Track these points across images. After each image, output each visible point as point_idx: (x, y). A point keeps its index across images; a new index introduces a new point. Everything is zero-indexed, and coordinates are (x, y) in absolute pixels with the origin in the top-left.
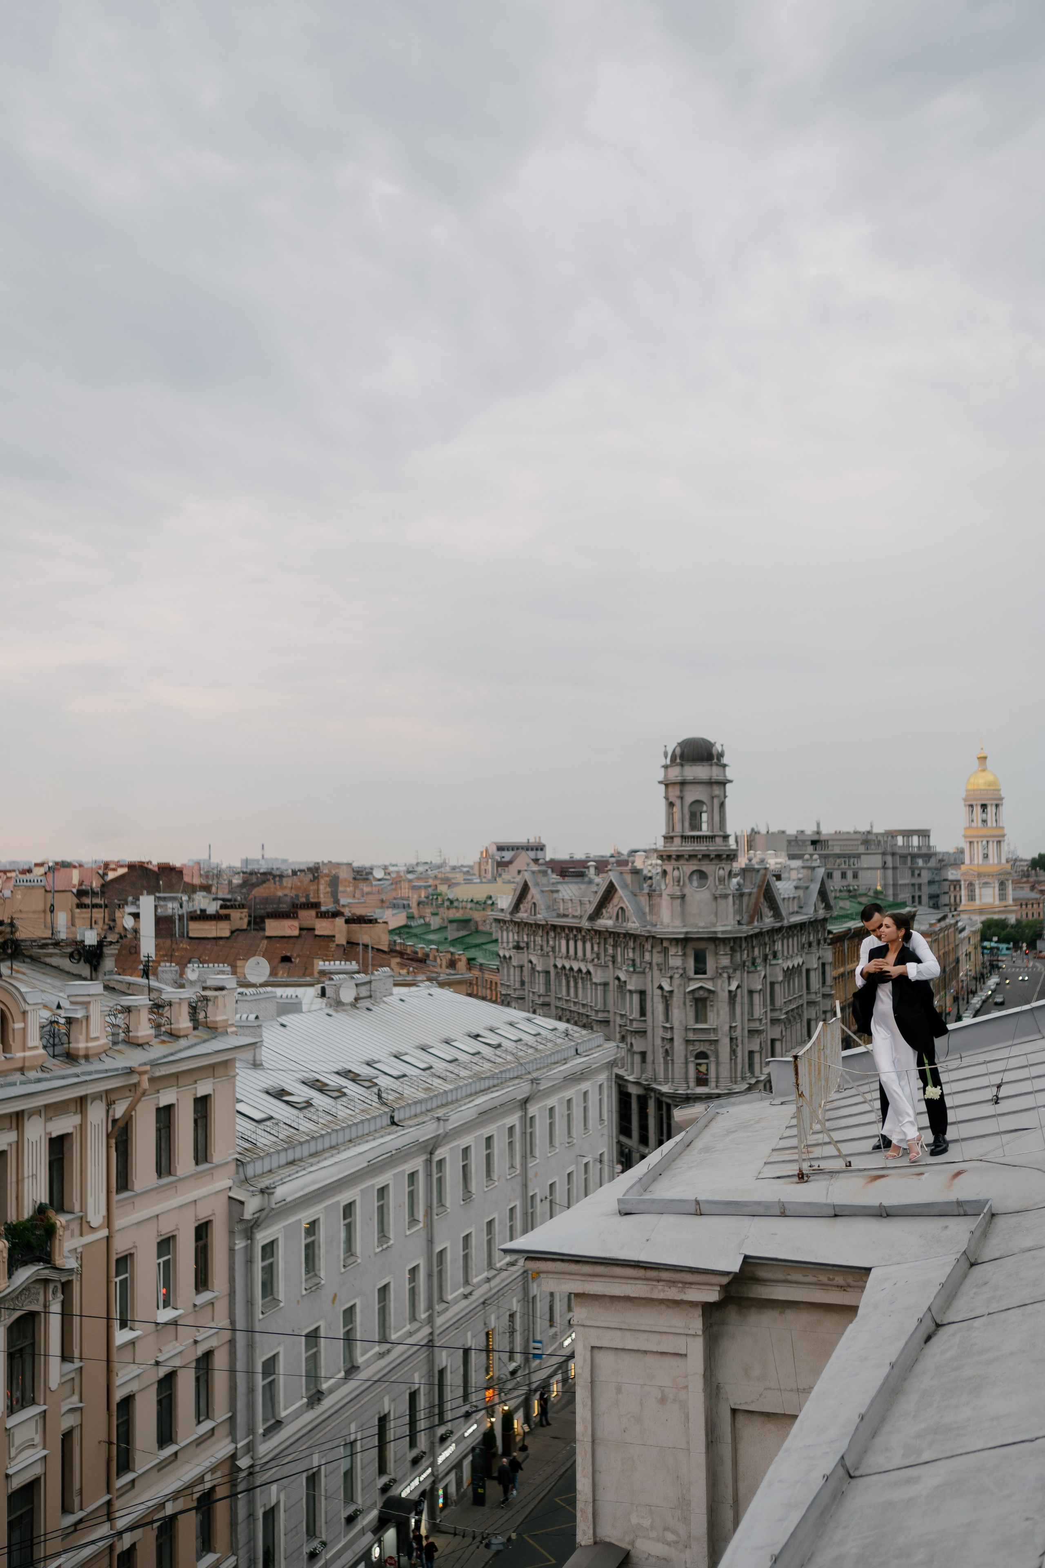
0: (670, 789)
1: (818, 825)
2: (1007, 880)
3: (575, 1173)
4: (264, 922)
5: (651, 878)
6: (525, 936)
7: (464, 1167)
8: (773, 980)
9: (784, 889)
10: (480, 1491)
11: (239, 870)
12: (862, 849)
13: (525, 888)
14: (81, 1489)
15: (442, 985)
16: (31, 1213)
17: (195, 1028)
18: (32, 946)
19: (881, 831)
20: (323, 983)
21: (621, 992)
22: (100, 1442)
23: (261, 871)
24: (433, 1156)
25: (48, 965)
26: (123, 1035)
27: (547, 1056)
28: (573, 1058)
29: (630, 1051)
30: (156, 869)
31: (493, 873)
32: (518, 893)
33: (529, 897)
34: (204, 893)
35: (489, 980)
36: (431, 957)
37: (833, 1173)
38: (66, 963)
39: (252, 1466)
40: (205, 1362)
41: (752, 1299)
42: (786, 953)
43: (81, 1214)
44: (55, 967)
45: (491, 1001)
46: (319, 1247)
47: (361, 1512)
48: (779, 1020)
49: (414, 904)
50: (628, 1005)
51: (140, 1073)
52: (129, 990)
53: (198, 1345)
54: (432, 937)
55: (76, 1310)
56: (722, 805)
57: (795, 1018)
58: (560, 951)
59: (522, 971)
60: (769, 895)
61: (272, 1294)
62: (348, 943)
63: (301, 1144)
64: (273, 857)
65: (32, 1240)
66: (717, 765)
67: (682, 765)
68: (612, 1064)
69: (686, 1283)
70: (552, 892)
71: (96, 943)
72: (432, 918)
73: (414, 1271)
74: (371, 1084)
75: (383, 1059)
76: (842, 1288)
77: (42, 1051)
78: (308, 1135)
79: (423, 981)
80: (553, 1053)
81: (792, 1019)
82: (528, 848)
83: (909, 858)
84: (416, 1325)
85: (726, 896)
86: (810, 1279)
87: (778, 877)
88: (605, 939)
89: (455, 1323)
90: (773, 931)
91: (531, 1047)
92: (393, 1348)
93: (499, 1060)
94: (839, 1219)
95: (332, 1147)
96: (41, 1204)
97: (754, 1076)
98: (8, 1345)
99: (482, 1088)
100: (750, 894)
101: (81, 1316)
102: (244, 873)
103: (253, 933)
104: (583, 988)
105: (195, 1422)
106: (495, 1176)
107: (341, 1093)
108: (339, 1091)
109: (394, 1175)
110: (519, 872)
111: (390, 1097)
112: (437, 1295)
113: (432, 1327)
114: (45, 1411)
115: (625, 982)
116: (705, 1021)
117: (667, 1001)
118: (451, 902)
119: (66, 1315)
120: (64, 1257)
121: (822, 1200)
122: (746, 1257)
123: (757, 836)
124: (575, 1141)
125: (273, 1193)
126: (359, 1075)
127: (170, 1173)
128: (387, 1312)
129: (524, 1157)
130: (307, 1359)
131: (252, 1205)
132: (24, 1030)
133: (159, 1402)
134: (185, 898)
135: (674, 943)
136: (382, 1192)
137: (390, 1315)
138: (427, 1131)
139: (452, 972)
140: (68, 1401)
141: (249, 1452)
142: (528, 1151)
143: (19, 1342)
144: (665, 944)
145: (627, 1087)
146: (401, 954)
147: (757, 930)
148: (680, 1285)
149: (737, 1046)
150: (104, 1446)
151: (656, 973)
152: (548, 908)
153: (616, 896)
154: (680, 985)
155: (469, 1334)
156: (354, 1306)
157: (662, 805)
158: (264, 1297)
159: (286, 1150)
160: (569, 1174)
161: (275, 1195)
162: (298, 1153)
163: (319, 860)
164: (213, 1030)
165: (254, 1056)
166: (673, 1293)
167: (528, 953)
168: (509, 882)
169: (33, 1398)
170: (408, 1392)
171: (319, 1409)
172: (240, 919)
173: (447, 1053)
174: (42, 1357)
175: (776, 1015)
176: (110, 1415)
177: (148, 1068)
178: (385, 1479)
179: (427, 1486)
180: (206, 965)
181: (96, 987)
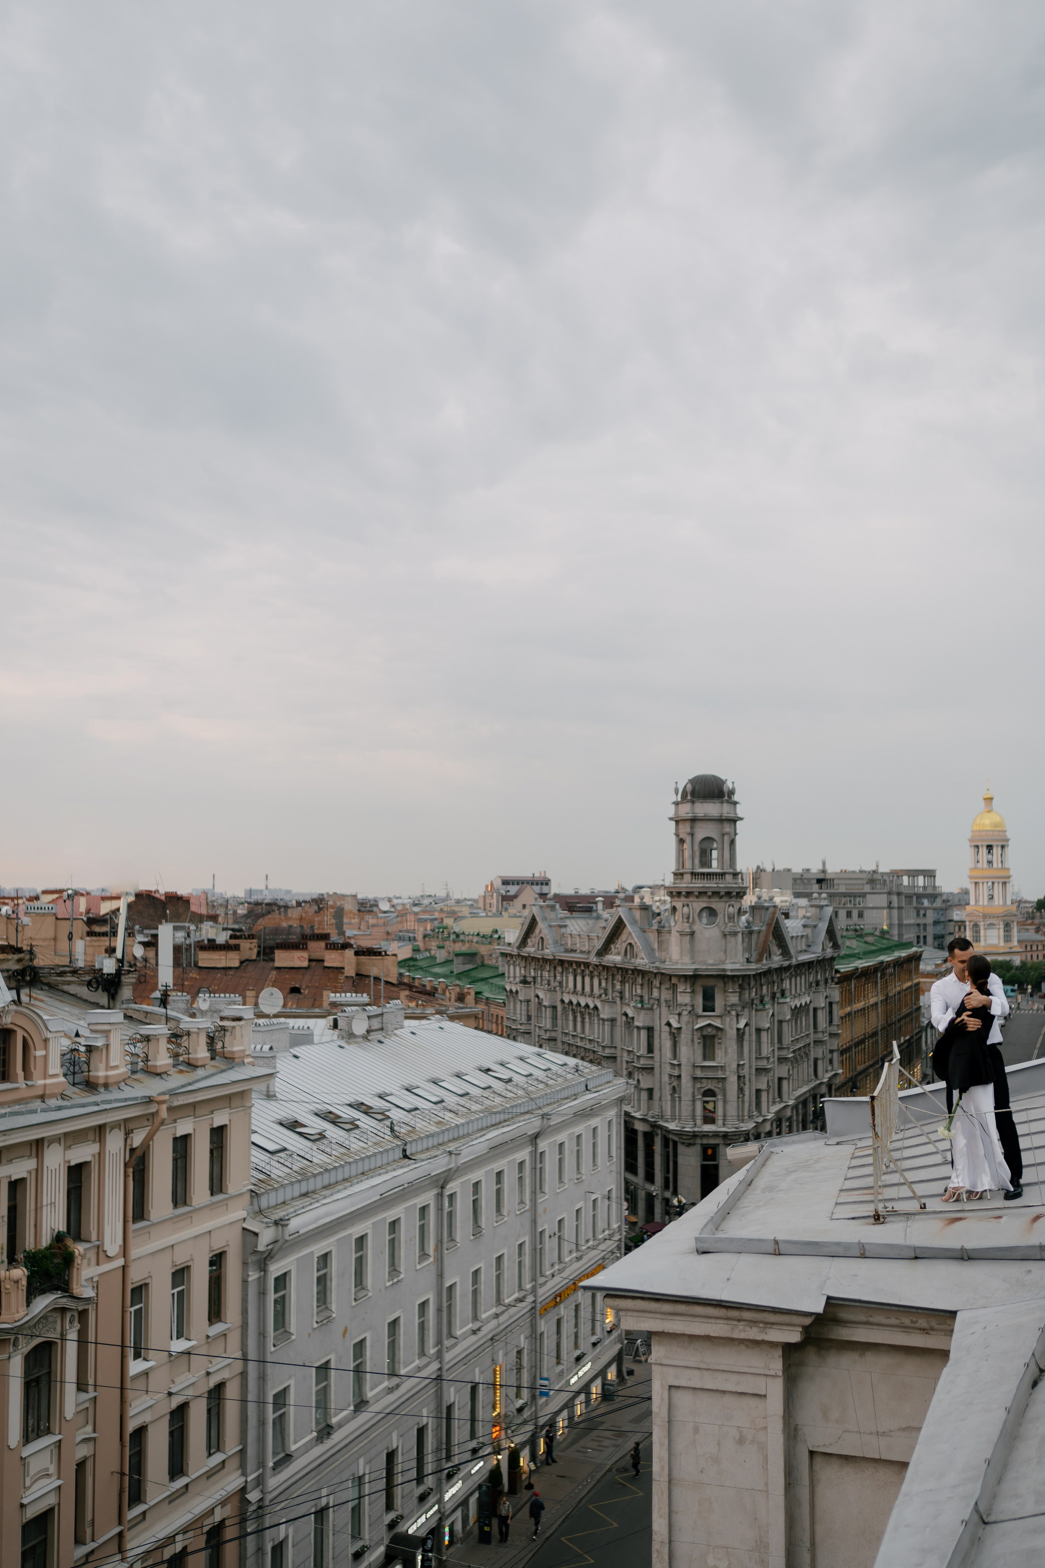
0: (681, 826)
1: (824, 864)
2: (1013, 922)
3: (583, 1209)
4: (274, 953)
5: (659, 914)
6: (532, 971)
7: (475, 1201)
8: (781, 1018)
9: (792, 927)
10: (486, 1529)
11: (243, 900)
12: (867, 888)
13: (533, 923)
14: (93, 1520)
15: (452, 1018)
16: (49, 1242)
17: (213, 1058)
18: (50, 973)
19: (887, 870)
20: (335, 1014)
21: (629, 1028)
22: (112, 1473)
23: (266, 901)
24: (445, 1190)
25: (66, 992)
26: (142, 1064)
27: (557, 1091)
28: (582, 1094)
29: (637, 1087)
30: (163, 898)
31: (498, 907)
32: (525, 927)
33: (537, 931)
34: (211, 923)
35: (495, 1014)
36: (440, 991)
37: (908, 1215)
38: (84, 992)
39: (261, 1500)
40: (217, 1393)
41: (832, 1340)
42: (793, 992)
43: (98, 1243)
44: (73, 995)
45: (496, 1034)
46: (331, 1280)
47: (368, 1548)
48: (786, 1059)
49: (420, 937)
50: (635, 1041)
51: (159, 1103)
52: (146, 1019)
53: (211, 1376)
54: (437, 970)
55: (91, 1338)
56: (732, 842)
57: (802, 1057)
58: (567, 986)
59: (528, 1006)
60: (778, 934)
61: (284, 1326)
62: (357, 975)
63: (315, 1175)
64: (277, 888)
65: (51, 1269)
66: (728, 802)
67: (693, 802)
68: (621, 1100)
69: (768, 1323)
70: (560, 926)
71: (114, 972)
72: (438, 951)
73: (423, 1305)
74: (383, 1116)
75: (394, 1092)
76: (924, 1331)
77: (62, 1079)
78: (321, 1167)
79: (432, 1014)
80: (564, 1089)
81: (799, 1058)
82: (533, 882)
83: (915, 898)
84: (425, 1360)
85: (735, 934)
86: (893, 1321)
87: (787, 916)
88: (613, 975)
89: (463, 1359)
90: (781, 970)
91: (542, 1082)
92: (402, 1383)
93: (510, 1095)
94: (920, 1261)
95: (345, 1180)
96: (59, 1232)
97: (761, 1115)
98: (25, 1373)
99: (493, 1123)
100: (759, 932)
101: (96, 1343)
102: (249, 903)
103: (263, 963)
104: (590, 1023)
105: (205, 1453)
106: (505, 1212)
107: (353, 1126)
108: (351, 1123)
109: (405, 1208)
110: (524, 906)
111: (402, 1130)
112: (446, 1330)
113: (440, 1362)
114: (60, 1441)
115: (633, 1018)
116: (713, 1059)
117: (675, 1038)
118: (458, 936)
119: (82, 1342)
120: (82, 1286)
121: (900, 1241)
122: (829, 1298)
123: (763, 874)
124: (584, 1177)
125: (287, 1225)
126: (371, 1108)
127: (185, 1203)
128: (397, 1347)
129: (534, 1193)
130: (317, 1392)
131: (266, 1236)
132: (46, 1057)
133: (171, 1433)
134: (193, 927)
135: (683, 980)
136: (394, 1225)
137: (399, 1349)
138: (439, 1165)
139: (461, 1005)
140: (82, 1431)
141: (258, 1485)
142: (538, 1187)
143: (36, 1371)
144: (674, 981)
145: (633, 1124)
146: (410, 987)
147: (766, 968)
148: (761, 1325)
149: (745, 1084)
150: (117, 1477)
151: (664, 1009)
152: (556, 942)
153: (625, 932)
154: (689, 1022)
155: (477, 1370)
156: (364, 1340)
157: (673, 841)
158: (275, 1330)
159: (299, 1181)
160: (577, 1211)
161: (289, 1226)
162: (311, 1185)
163: (323, 891)
164: (231, 1060)
165: (268, 1087)
166: (753, 1333)
167: (535, 988)
168: (515, 916)
169: (49, 1428)
170: (416, 1428)
171: (329, 1443)
172: (249, 949)
173: (458, 1086)
174: (58, 1384)
175: (784, 1053)
176: (122, 1446)
177: (167, 1097)
178: (392, 1515)
179: (433, 1524)
180: (217, 995)
181: (116, 1016)
